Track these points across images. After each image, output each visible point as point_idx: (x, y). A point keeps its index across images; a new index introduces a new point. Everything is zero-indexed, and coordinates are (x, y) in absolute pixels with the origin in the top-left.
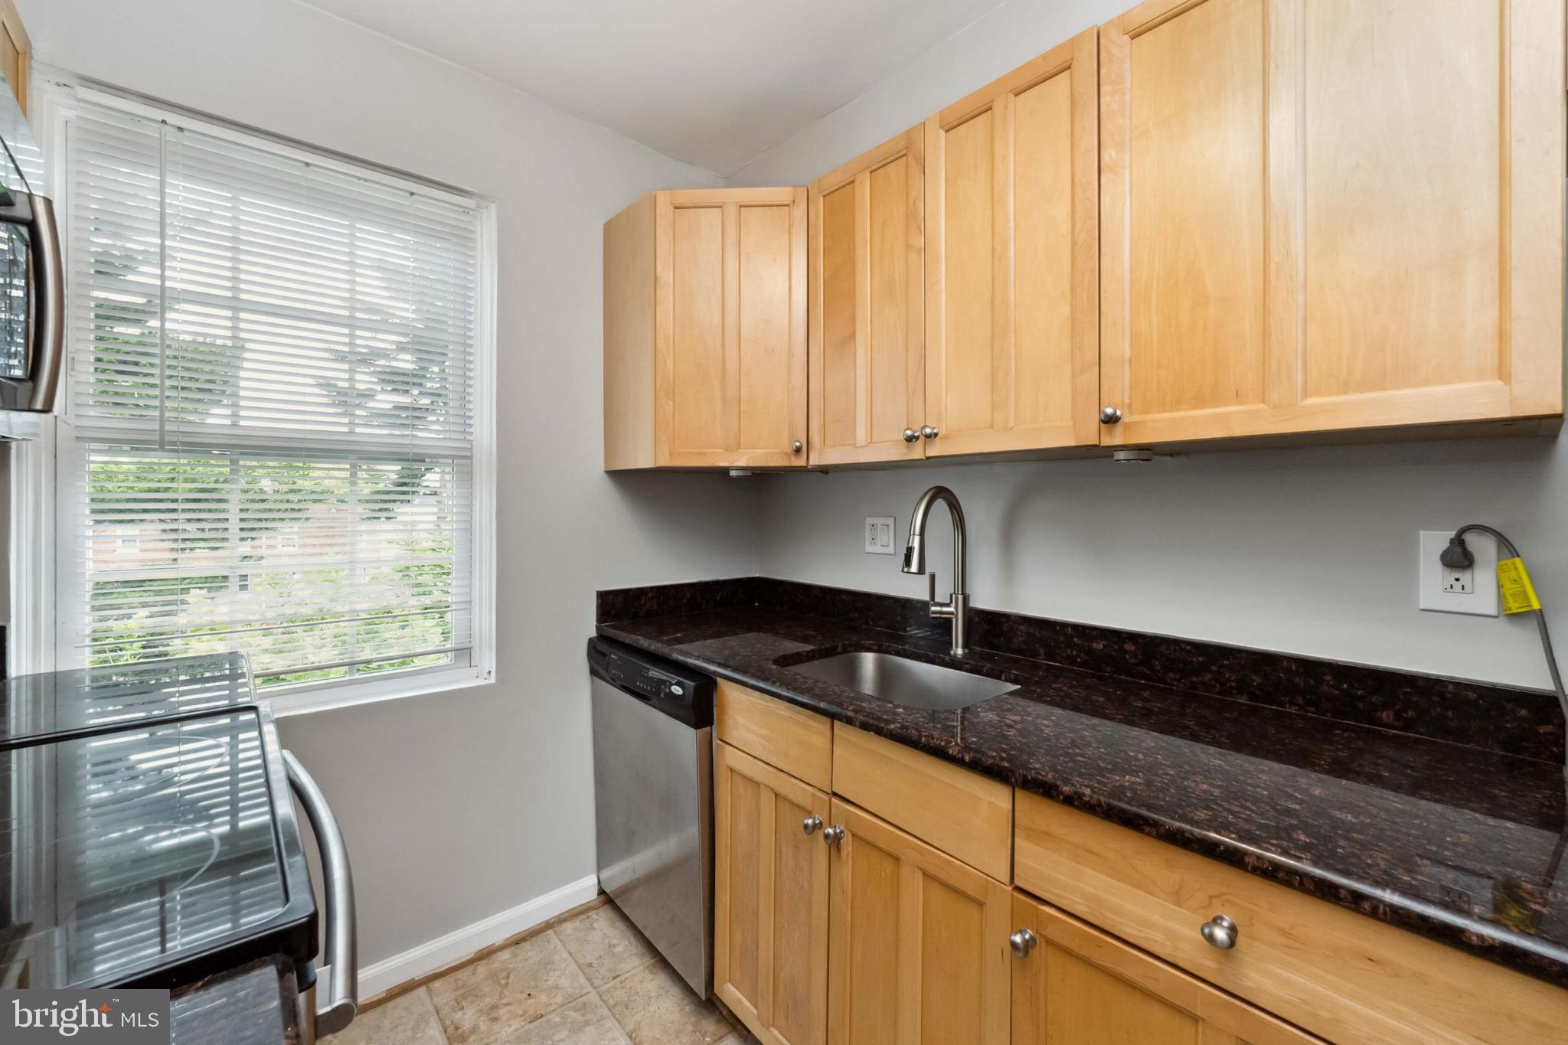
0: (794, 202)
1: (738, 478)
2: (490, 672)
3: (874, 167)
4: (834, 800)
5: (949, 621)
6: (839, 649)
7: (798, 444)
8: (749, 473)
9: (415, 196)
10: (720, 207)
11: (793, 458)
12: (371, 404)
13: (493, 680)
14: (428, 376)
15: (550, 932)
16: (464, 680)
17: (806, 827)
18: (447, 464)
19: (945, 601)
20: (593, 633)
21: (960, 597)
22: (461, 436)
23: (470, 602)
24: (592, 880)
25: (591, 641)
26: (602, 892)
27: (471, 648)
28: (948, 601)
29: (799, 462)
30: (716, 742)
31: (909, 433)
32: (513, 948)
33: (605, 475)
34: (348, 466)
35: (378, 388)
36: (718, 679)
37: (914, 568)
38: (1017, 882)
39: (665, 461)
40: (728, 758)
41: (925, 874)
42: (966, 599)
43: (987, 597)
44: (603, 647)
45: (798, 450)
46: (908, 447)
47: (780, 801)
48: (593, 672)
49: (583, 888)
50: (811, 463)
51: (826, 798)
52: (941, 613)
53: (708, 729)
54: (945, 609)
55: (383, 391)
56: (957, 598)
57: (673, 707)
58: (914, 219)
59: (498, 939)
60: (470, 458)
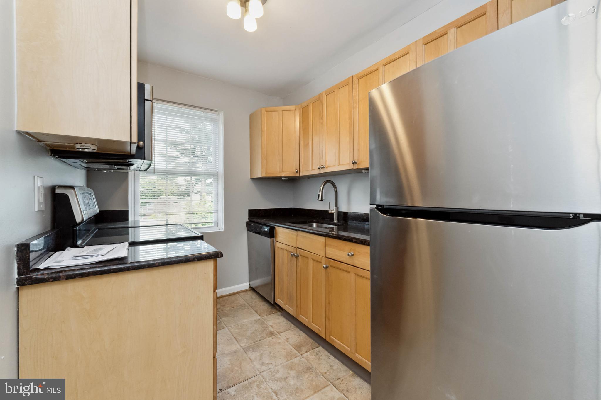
0: (295, 109)
1: (284, 180)
2: (222, 228)
3: (313, 102)
4: (297, 249)
5: (333, 214)
6: (307, 222)
7: (297, 170)
8: (287, 179)
9: (205, 113)
10: (277, 111)
11: (296, 174)
12: (176, 161)
13: (223, 230)
14: (196, 150)
15: (237, 294)
16: (216, 230)
17: (291, 255)
18: (212, 177)
19: (332, 209)
20: (248, 220)
21: (336, 208)
22: (215, 170)
23: (218, 211)
24: (248, 284)
25: (247, 222)
26: (250, 287)
27: (218, 222)
28: (333, 209)
29: (297, 175)
30: (275, 241)
31: (319, 167)
32: (228, 297)
33: (251, 180)
34: (190, 177)
35: (180, 155)
36: (276, 227)
37: (320, 199)
38: (326, 256)
39: (264, 175)
40: (278, 245)
41: (313, 260)
42: (337, 208)
43: (343, 209)
44: (250, 223)
45: (297, 172)
46: (320, 170)
47: (288, 252)
48: (248, 230)
49: (245, 286)
50: (300, 175)
51: (296, 249)
52: (331, 212)
53: (273, 239)
54: (332, 211)
55: (182, 156)
56: (335, 208)
57: (265, 234)
58: (320, 116)
59: (225, 294)
60: (217, 175)
